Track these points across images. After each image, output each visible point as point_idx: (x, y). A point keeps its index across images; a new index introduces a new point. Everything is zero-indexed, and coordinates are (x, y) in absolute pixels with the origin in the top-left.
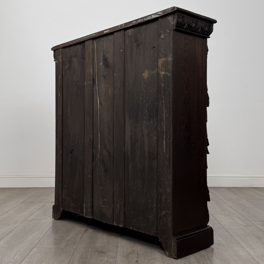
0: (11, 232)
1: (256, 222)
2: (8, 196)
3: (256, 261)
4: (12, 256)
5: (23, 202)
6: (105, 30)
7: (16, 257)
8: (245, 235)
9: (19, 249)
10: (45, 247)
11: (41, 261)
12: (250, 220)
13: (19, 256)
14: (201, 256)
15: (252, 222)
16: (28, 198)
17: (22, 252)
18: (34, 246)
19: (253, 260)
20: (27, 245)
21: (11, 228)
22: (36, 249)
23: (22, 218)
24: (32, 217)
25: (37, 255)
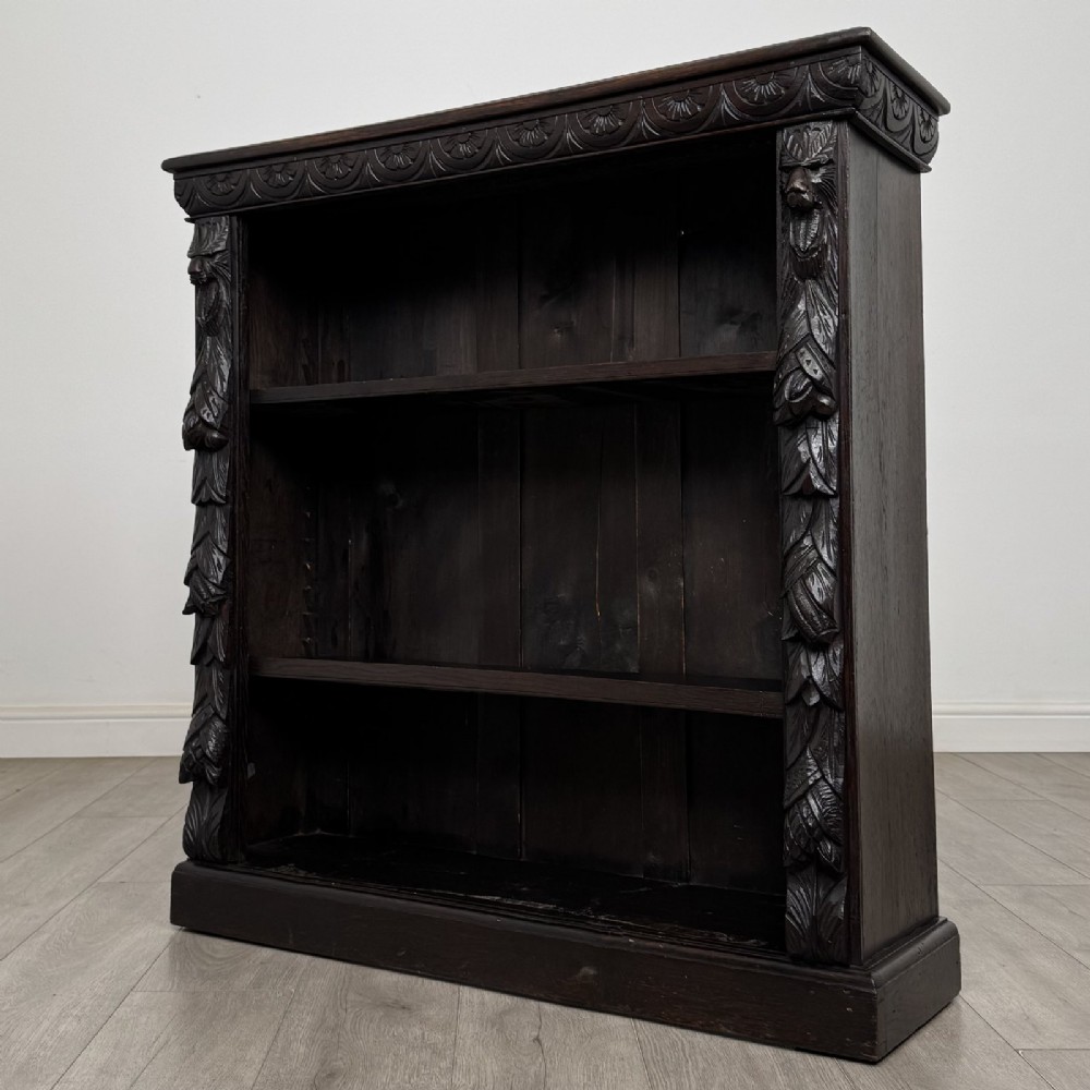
0: (37, 931)
1: (1002, 888)
2: (18, 791)
4: (46, 1024)
5: (78, 815)
7: (62, 1028)
9: (75, 995)
10: (175, 988)
12: (974, 881)
13: (74, 1023)
15: (982, 887)
16: (97, 800)
17: (84, 1008)
18: (132, 984)
19: (990, 1036)
20: (102, 982)
21: (37, 917)
22: (139, 995)
23: (76, 876)
24: (117, 871)
25: (144, 1019)
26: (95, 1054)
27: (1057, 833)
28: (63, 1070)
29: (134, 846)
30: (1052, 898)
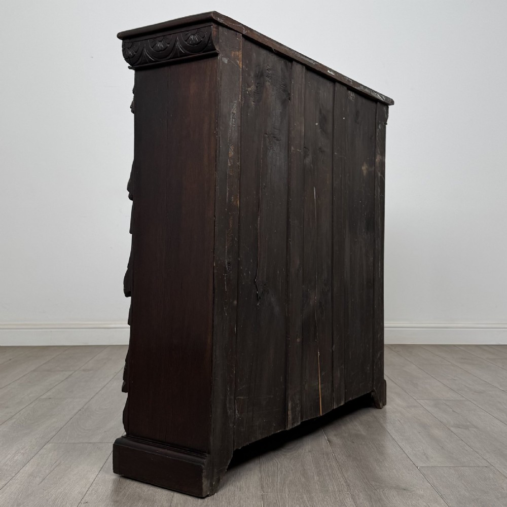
0: (11, 418)
1: (426, 401)
2: (10, 360)
3: (411, 462)
4: (9, 456)
5: (34, 371)
6: (330, 70)
7: (16, 458)
8: (402, 422)
9: (23, 445)
10: (66, 442)
11: (57, 463)
12: (415, 398)
13: (21, 456)
14: (323, 454)
15: (418, 401)
16: (44, 364)
17: (26, 450)
18: (48, 440)
19: (407, 461)
20: (36, 439)
21: (11, 412)
22: (50, 444)
23: (31, 396)
24: (49, 394)
25: (51, 455)
26: (28, 468)
27: (455, 378)
28: (14, 475)
29: (57, 383)
30: (447, 405)
